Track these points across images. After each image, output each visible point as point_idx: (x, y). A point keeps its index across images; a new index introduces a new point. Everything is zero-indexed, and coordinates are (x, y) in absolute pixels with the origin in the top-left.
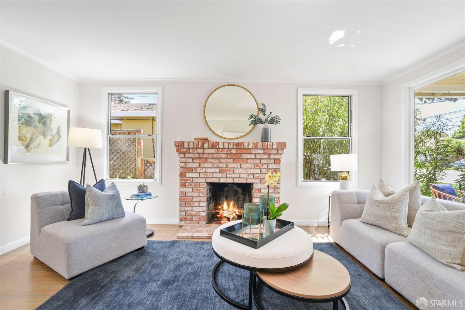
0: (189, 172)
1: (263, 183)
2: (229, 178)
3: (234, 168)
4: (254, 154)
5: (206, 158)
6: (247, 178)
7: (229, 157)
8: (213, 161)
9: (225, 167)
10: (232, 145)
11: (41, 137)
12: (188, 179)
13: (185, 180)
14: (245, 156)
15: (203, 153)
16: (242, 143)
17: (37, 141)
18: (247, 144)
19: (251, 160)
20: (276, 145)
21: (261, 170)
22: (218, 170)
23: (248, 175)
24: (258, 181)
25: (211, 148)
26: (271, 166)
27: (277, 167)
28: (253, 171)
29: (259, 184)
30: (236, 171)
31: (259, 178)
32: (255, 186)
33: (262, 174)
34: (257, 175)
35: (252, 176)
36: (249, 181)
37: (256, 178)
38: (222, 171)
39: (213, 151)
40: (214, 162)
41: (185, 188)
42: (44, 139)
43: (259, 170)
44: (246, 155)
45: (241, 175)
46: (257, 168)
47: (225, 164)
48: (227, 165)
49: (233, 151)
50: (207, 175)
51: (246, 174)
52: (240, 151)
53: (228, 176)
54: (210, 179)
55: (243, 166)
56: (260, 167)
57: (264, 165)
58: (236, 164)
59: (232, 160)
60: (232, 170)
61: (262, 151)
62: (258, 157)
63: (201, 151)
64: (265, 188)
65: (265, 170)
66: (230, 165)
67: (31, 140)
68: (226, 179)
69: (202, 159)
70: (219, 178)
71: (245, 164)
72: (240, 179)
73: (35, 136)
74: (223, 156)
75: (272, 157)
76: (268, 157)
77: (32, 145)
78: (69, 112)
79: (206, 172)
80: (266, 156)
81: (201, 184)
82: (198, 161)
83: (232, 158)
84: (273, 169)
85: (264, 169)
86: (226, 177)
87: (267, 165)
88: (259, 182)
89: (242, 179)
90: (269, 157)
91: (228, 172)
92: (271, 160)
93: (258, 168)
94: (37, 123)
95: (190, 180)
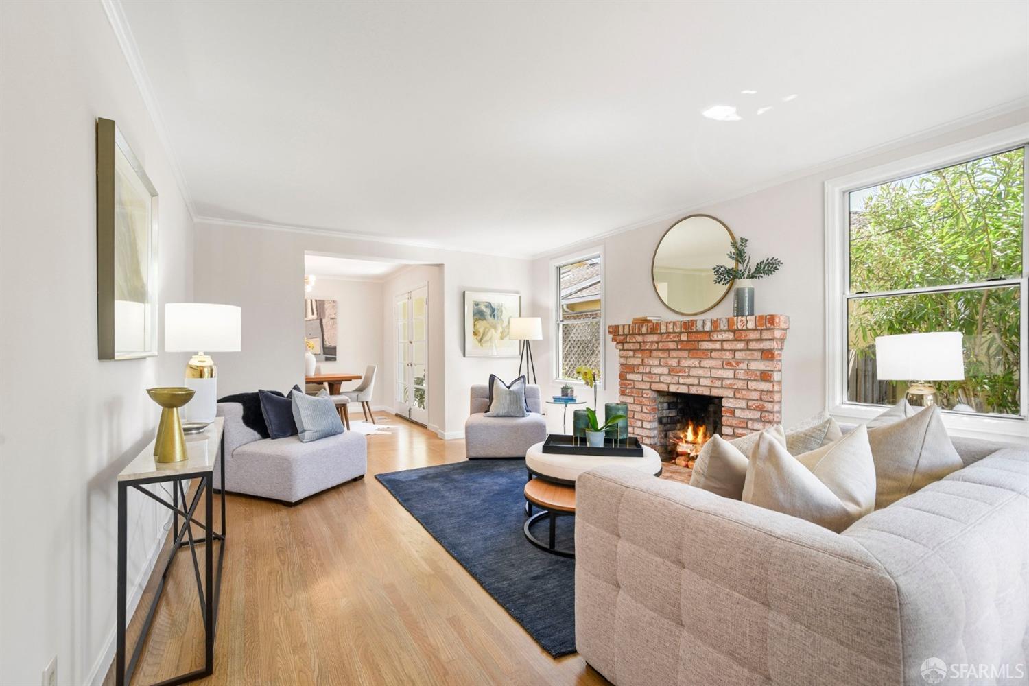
0: (630, 373)
1: (739, 398)
2: (683, 384)
3: (689, 367)
4: (719, 341)
5: (651, 351)
6: (712, 387)
7: (679, 347)
8: (660, 354)
9: (676, 365)
10: (678, 326)
11: (493, 330)
12: (629, 382)
13: (625, 384)
14: (705, 345)
15: (644, 342)
16: (693, 322)
17: (489, 335)
18: (701, 323)
19: (717, 352)
20: (754, 322)
21: (735, 372)
22: (666, 370)
23: (712, 381)
24: (730, 393)
25: (651, 333)
26: (754, 365)
27: (766, 367)
28: (721, 373)
29: (731, 400)
30: (694, 372)
31: (732, 388)
32: (725, 403)
33: (737, 381)
34: (728, 382)
35: (718, 384)
36: (715, 392)
37: (726, 388)
38: (672, 371)
39: (655, 338)
40: (661, 356)
41: (625, 397)
42: (496, 332)
43: (733, 372)
44: (705, 343)
45: (701, 380)
46: (729, 367)
47: (676, 360)
48: (679, 361)
49: (684, 337)
50: (652, 377)
51: (708, 379)
52: (693, 337)
53: (681, 381)
54: (657, 384)
55: (705, 363)
56: (733, 366)
57: (740, 363)
58: (692, 361)
59: (687, 352)
60: (687, 370)
61: (730, 336)
62: (726, 346)
63: (639, 338)
64: (744, 409)
65: (742, 372)
66: (683, 361)
67: (484, 334)
68: (677, 386)
69: (644, 351)
70: (668, 384)
71: (708, 361)
72: (699, 388)
73: (487, 330)
74: (672, 346)
75: (753, 345)
76: (744, 346)
77: (485, 339)
78: (520, 297)
79: (650, 373)
80: (741, 345)
81: (644, 392)
82: (640, 355)
83: (687, 350)
84: (758, 370)
85: (742, 370)
86: (679, 384)
87: (747, 362)
88: (731, 395)
89: (703, 389)
90: (748, 345)
91: (680, 374)
92: (754, 352)
93: (728, 369)
94: (489, 317)
95: (631, 384)
